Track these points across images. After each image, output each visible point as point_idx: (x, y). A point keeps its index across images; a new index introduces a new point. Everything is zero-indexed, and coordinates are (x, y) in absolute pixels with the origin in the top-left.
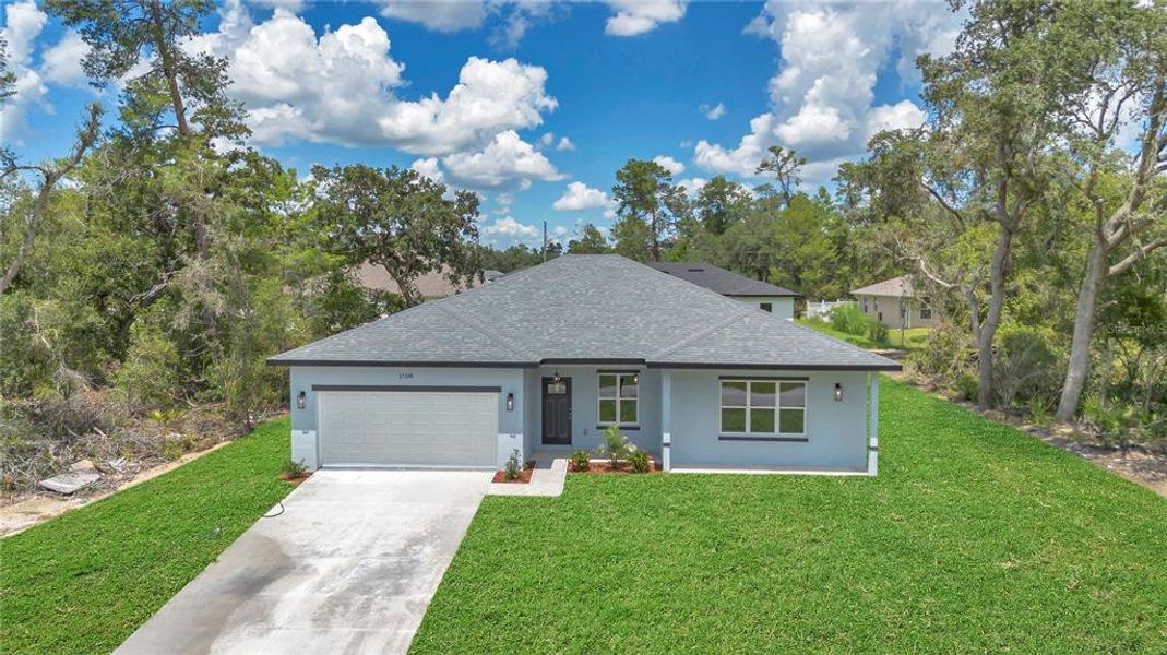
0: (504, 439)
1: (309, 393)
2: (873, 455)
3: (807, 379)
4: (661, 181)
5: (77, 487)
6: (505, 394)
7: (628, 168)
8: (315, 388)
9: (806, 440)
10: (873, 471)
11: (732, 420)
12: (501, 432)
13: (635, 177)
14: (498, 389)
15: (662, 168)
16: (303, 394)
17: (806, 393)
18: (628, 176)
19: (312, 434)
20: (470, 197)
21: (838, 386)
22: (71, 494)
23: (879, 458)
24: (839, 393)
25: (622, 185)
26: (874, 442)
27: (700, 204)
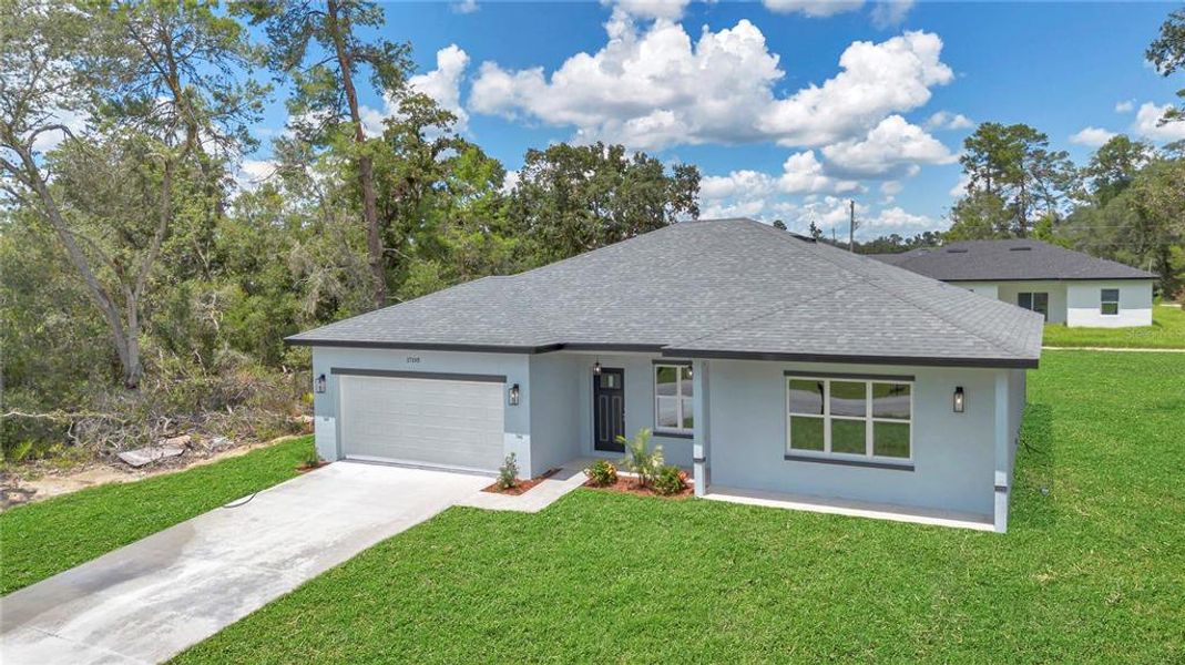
0: (511, 438)
1: (329, 376)
2: (1001, 500)
3: (912, 378)
4: (1033, 147)
5: (144, 460)
6: (510, 385)
7: (979, 133)
8: (335, 371)
9: (911, 469)
10: (999, 526)
11: (805, 433)
12: (506, 430)
13: (990, 142)
14: (503, 379)
15: (1034, 131)
16: (323, 377)
17: (911, 401)
18: (980, 143)
19: (332, 421)
20: (691, 170)
21: (960, 390)
22: (140, 467)
23: (1011, 504)
24: (959, 401)
25: (972, 154)
26: (1001, 478)
27: (1091, 172)
